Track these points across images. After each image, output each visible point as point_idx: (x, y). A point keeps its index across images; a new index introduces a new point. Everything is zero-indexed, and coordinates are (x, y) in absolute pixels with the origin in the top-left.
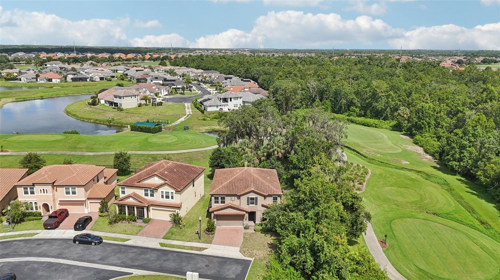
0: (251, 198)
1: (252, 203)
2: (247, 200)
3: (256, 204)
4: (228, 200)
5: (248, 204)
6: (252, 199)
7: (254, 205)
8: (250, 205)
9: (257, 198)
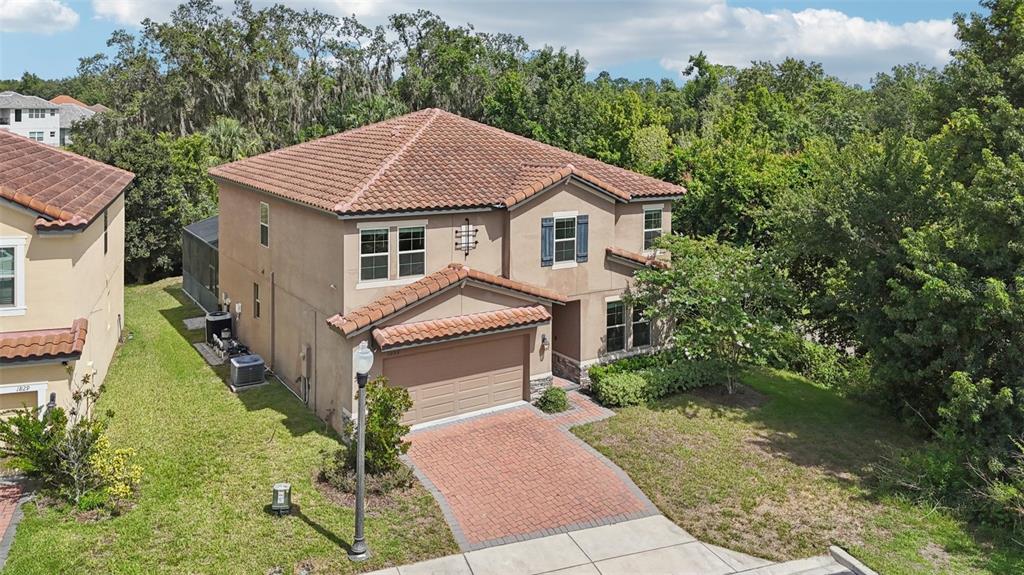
0: (560, 224)
1: (564, 254)
2: (543, 238)
3: (583, 258)
4: (441, 248)
5: (546, 262)
6: (564, 227)
7: (573, 264)
8: (557, 266)
9: (584, 221)
